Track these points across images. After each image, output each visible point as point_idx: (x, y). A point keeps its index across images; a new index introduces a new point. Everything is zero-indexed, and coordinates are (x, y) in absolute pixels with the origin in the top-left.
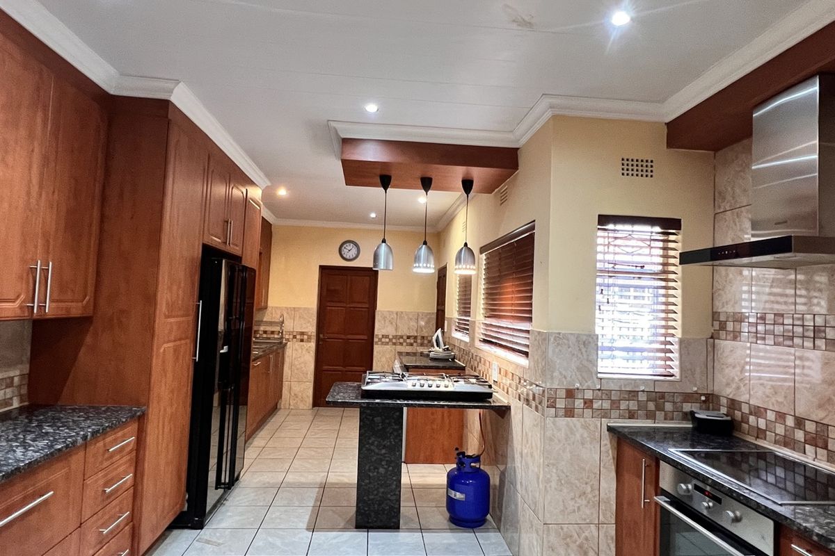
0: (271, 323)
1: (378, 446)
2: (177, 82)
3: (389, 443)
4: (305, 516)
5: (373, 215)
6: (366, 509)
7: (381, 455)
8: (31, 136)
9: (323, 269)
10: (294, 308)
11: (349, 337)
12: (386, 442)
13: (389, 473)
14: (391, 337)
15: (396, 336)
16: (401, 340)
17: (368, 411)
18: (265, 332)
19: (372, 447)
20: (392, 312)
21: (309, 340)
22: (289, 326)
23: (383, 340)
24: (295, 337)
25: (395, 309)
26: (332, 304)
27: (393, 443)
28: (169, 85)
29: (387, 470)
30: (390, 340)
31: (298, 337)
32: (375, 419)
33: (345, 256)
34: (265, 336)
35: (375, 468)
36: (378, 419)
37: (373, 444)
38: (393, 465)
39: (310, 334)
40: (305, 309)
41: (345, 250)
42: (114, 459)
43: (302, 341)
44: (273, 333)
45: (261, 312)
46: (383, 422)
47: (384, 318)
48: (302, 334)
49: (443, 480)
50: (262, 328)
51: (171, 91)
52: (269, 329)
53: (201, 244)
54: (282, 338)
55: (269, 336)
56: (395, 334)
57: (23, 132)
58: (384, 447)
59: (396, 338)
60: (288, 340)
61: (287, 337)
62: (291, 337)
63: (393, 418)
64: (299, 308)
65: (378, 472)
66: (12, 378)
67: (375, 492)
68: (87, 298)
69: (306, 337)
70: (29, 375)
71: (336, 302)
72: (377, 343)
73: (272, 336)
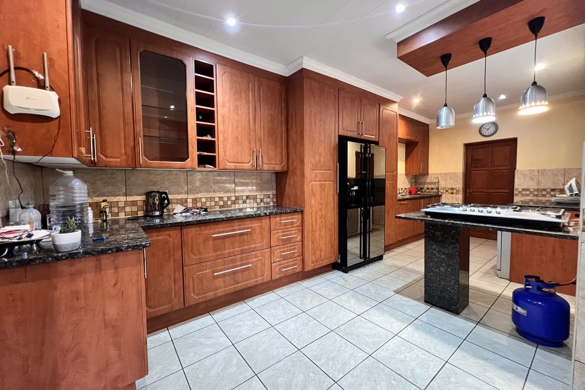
0: (431, 183)
1: (439, 252)
2: (302, 57)
3: (447, 252)
4: (400, 285)
5: (503, 97)
6: (432, 292)
7: (442, 259)
8: (248, 102)
9: (467, 146)
10: (446, 173)
11: (491, 191)
12: (445, 250)
13: (448, 272)
14: (531, 190)
15: (538, 189)
16: (544, 193)
17: (431, 227)
18: (428, 189)
19: (434, 252)
20: (533, 171)
21: (458, 192)
22: (443, 184)
23: (523, 192)
24: (447, 191)
25: (536, 168)
26: (476, 169)
27: (451, 252)
28: (299, 61)
29: (446, 270)
30: (531, 192)
31: (450, 191)
32: (436, 233)
33: (484, 134)
34: (428, 191)
35: (437, 267)
36: (438, 233)
37: (434, 249)
38: (451, 267)
39: (457, 189)
40: (454, 173)
41: (484, 130)
42: (287, 227)
43: (452, 193)
44: (432, 189)
45: (425, 178)
46: (442, 235)
47: (525, 176)
48: (452, 189)
49: (509, 293)
50: (426, 186)
51: (302, 63)
52: (430, 186)
53: (337, 136)
54: (438, 192)
55: (430, 191)
56: (537, 188)
57: (244, 101)
58: (444, 254)
59: (538, 191)
60: (443, 193)
61: (442, 191)
62: (445, 191)
63: (451, 234)
64: (450, 173)
65: (439, 270)
66: (269, 195)
67: (438, 283)
68: (283, 164)
69: (455, 191)
70: (277, 195)
71: (480, 167)
72: (517, 195)
73: (432, 191)
